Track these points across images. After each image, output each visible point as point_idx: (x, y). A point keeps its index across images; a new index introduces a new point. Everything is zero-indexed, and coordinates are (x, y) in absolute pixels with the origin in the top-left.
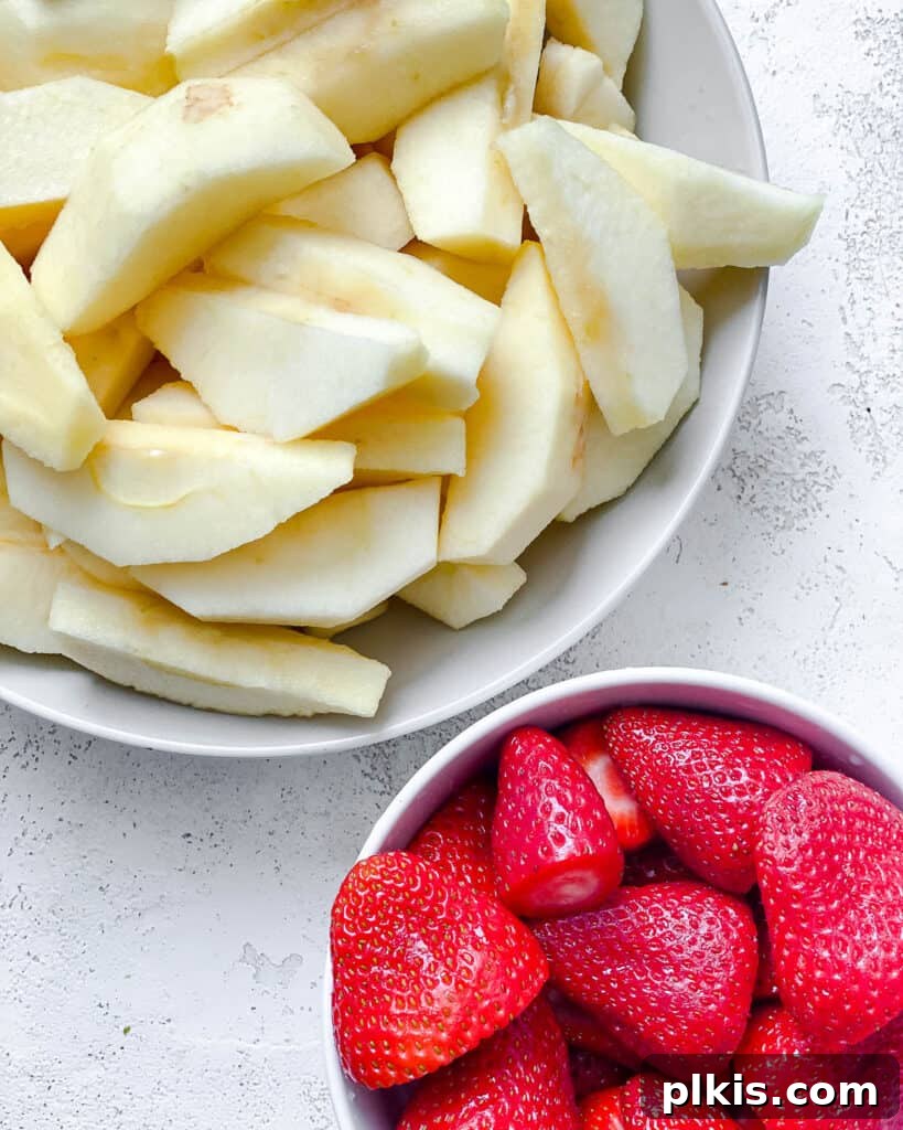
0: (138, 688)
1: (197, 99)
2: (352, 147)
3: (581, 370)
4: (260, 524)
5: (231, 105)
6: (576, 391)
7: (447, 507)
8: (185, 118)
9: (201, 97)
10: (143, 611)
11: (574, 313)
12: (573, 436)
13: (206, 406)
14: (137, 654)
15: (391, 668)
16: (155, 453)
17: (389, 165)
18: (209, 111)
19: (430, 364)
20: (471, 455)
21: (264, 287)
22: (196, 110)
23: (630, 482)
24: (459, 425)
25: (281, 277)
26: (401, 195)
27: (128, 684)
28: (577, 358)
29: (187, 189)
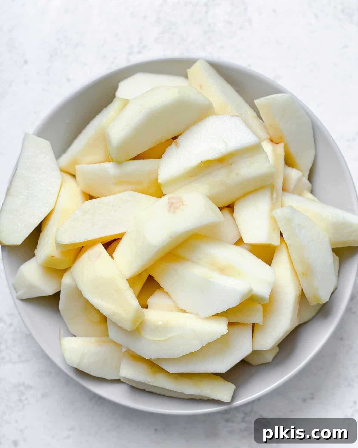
0: (146, 390)
1: (172, 203)
2: (219, 208)
3: (300, 285)
4: (196, 346)
5: (184, 205)
6: (299, 293)
7: (254, 331)
8: (169, 211)
9: (174, 202)
10: (151, 368)
11: (299, 269)
12: (298, 307)
13: (174, 302)
14: (149, 384)
15: (236, 386)
16: (160, 323)
17: (233, 215)
18: (177, 208)
19: (253, 292)
20: (264, 316)
21: (194, 262)
22: (173, 207)
23: (313, 315)
24: (260, 307)
25: (200, 259)
26: (237, 226)
27: (143, 389)
28: (299, 281)
29: (171, 237)
